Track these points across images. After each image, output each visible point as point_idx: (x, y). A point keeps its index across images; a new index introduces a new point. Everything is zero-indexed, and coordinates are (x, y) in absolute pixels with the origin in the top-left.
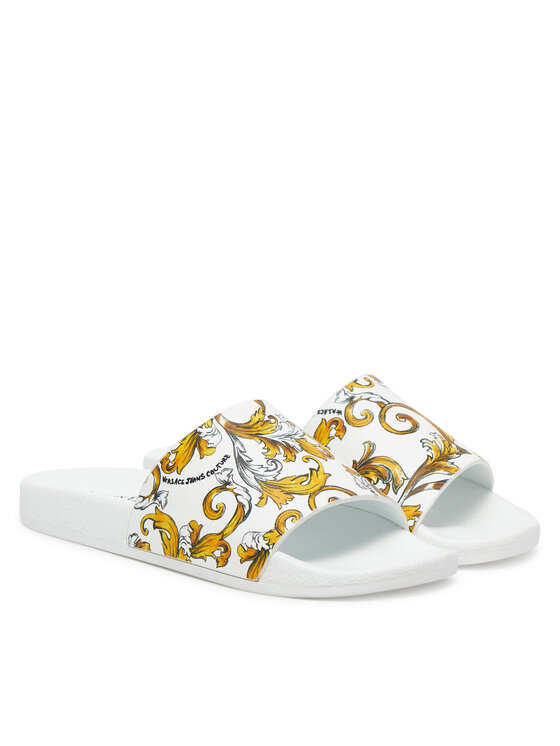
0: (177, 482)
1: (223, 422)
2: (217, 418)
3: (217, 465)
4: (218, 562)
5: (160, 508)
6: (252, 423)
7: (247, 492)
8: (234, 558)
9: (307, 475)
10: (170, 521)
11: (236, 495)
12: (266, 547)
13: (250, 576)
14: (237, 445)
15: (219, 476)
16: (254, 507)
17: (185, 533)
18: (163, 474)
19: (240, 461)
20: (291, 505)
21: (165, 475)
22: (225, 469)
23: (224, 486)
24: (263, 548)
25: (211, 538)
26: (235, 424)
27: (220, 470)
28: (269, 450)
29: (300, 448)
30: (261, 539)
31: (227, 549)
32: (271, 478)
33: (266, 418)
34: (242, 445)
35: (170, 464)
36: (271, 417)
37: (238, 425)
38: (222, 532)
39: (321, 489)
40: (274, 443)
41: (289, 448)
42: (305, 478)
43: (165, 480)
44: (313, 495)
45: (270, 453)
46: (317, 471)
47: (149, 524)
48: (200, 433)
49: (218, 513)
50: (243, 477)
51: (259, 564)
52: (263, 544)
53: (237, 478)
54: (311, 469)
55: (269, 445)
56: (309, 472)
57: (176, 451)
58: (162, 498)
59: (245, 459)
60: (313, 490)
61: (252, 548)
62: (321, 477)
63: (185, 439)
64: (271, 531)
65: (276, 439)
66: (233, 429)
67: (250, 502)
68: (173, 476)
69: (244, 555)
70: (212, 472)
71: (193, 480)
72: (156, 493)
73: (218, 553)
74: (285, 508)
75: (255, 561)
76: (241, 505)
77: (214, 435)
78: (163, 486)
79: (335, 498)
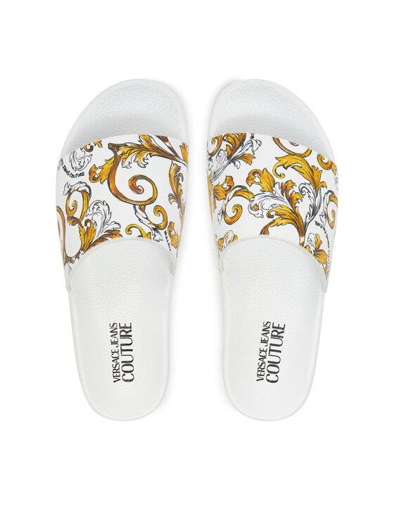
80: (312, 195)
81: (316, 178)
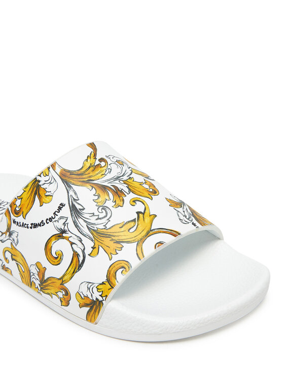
0: (23, 225)
1: (58, 170)
2: (53, 166)
3: (54, 213)
4: (61, 301)
5: (14, 244)
6: (84, 169)
7: (81, 241)
8: (74, 302)
9: (134, 220)
10: (22, 257)
11: (72, 244)
12: (100, 299)
13: (89, 319)
14: (71, 193)
15: (56, 224)
16: (87, 256)
17: (34, 270)
18: (13, 217)
19: (73, 209)
20: (121, 256)
21: (14, 218)
22: (61, 218)
23: (61, 234)
24: (97, 299)
25: (53, 280)
26: (69, 171)
27: (57, 218)
28: (99, 196)
29: (127, 190)
30: (95, 290)
31: (67, 293)
32: (101, 227)
33: (97, 162)
34: (75, 193)
35: (17, 209)
36: (101, 160)
37: (71, 173)
38: (62, 278)
39: (148, 235)
40: (104, 188)
41: (118, 192)
42: (132, 224)
43: (14, 222)
44: (141, 242)
45: (100, 200)
46: (143, 214)
47: (8, 255)
48: (39, 181)
49: (57, 260)
50: (76, 226)
51: (95, 311)
52: (96, 295)
53: (71, 226)
54: (138, 213)
55: (99, 192)
56: (136, 216)
57: (20, 198)
58: (14, 236)
59: (78, 207)
60: (140, 237)
61: (87, 297)
62: (147, 219)
63: (27, 186)
64: (103, 283)
65: (106, 184)
66: (67, 177)
67: (83, 251)
68: (20, 219)
69: (82, 302)
70: (51, 219)
71: (35, 226)
72: (9, 232)
73: (60, 295)
74: (115, 258)
75: (91, 308)
76: (76, 254)
77: (50, 183)
78: (14, 227)
79: (161, 243)
80: (93, 220)
81: (107, 241)
